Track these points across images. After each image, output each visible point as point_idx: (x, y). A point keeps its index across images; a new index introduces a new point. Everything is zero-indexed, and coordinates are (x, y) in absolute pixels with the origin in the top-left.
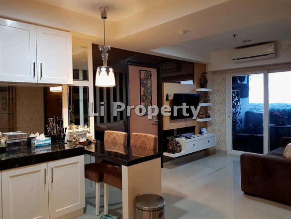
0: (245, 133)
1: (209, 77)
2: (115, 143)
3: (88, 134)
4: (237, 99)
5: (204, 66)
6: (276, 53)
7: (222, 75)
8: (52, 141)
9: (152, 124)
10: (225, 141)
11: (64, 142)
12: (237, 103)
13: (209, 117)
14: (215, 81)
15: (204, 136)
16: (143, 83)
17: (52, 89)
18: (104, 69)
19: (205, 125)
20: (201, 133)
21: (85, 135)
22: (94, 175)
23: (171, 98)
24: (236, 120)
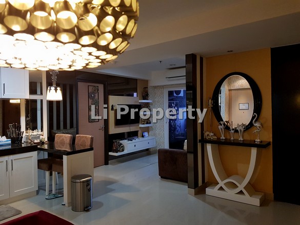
1: (150, 91)
2: (63, 143)
3: (41, 137)
5: (146, 82)
7: (160, 89)
8: (12, 142)
9: (99, 129)
10: (163, 143)
11: (21, 142)
13: (150, 123)
14: (155, 94)
15: (145, 139)
16: (91, 96)
17: (11, 101)
18: (53, 88)
19: (147, 130)
20: (143, 136)
21: (39, 137)
22: (45, 166)
23: (115, 108)
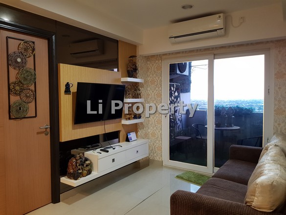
0: (185, 135)
1: (140, 64)
4: (176, 94)
5: (133, 47)
6: (226, 29)
7: (157, 62)
9: (38, 133)
10: (160, 148)
12: (177, 99)
14: (148, 69)
15: (131, 144)
16: (16, 60)
19: (135, 128)
20: (128, 140)
23: (74, 89)
24: (175, 120)
